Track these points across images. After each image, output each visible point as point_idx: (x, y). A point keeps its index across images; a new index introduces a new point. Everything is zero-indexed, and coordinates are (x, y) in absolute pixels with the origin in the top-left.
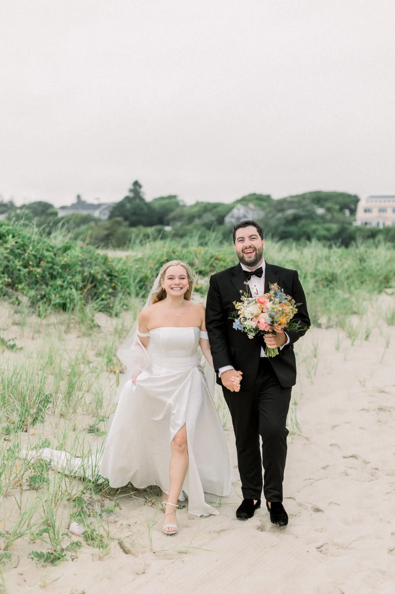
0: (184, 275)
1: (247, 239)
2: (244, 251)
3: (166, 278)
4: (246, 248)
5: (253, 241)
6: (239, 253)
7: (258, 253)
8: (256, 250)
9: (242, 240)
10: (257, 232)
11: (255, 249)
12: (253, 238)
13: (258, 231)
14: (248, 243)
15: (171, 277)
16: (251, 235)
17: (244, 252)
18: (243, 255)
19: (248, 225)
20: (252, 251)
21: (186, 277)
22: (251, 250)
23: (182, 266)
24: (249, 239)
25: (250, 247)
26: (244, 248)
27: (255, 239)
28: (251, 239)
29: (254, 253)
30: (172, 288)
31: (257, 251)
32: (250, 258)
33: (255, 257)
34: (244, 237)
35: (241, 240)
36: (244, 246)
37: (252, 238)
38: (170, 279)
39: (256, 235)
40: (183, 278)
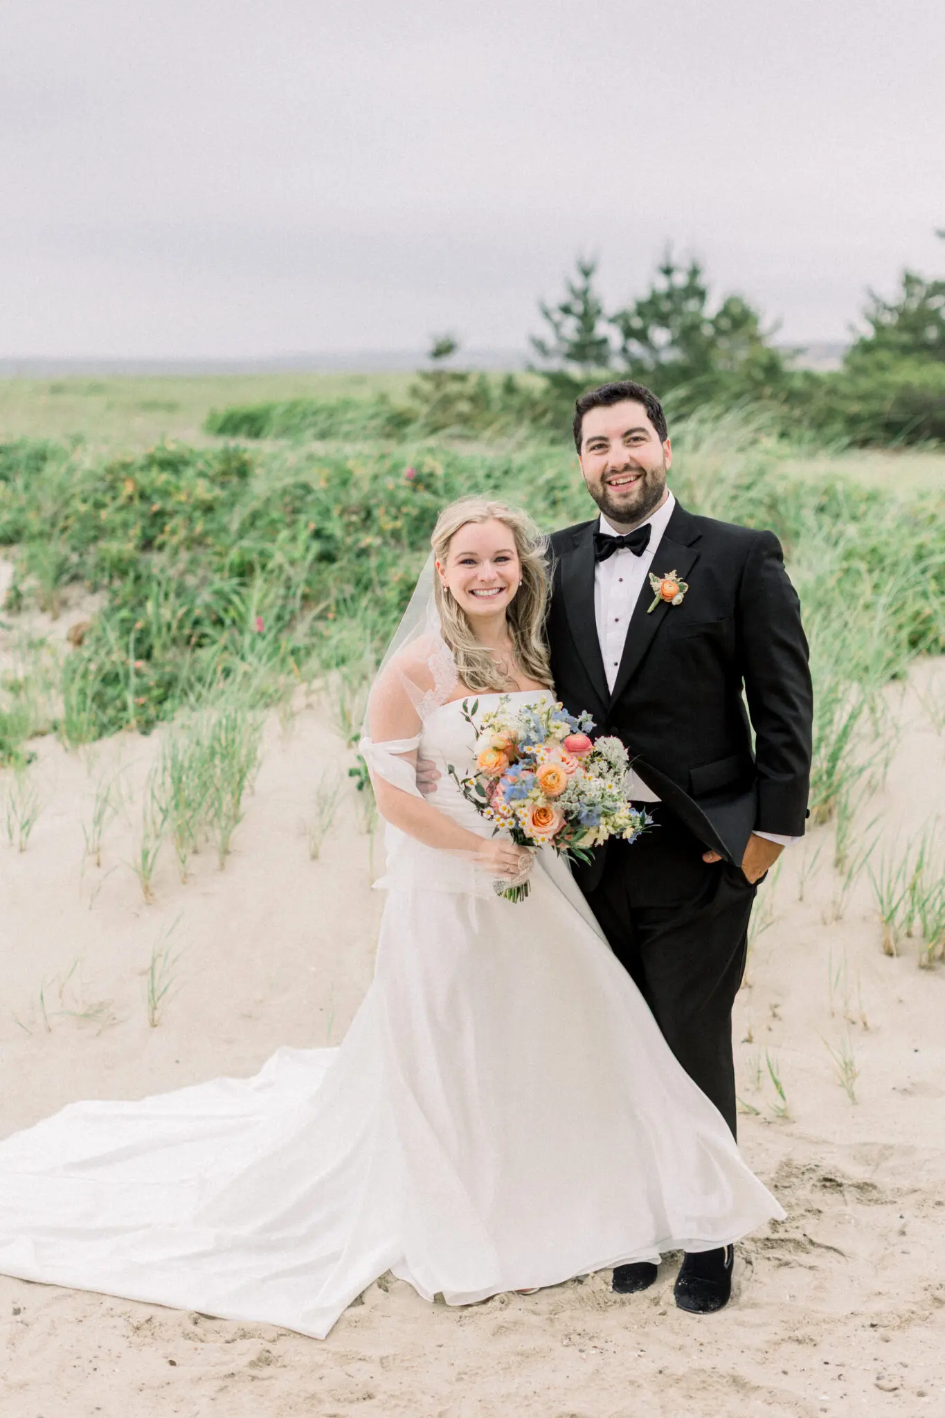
0: (509, 550)
1: (616, 444)
2: (609, 479)
3: (452, 561)
4: (614, 471)
5: (637, 446)
6: (593, 486)
7: (649, 484)
8: (646, 475)
9: (602, 444)
10: (647, 419)
11: (641, 472)
12: (636, 439)
13: (650, 416)
14: (619, 454)
15: (467, 557)
16: (629, 429)
17: (610, 483)
18: (605, 490)
19: (620, 400)
20: (632, 479)
21: (512, 553)
22: (630, 475)
23: (500, 520)
24: (624, 442)
25: (627, 468)
26: (609, 469)
27: (642, 442)
28: (629, 441)
29: (639, 483)
30: (472, 592)
31: (649, 478)
32: (625, 496)
33: (639, 495)
34: (606, 436)
35: (600, 446)
36: (607, 465)
37: (632, 437)
38: (464, 562)
39: (642, 430)
40: (506, 559)
